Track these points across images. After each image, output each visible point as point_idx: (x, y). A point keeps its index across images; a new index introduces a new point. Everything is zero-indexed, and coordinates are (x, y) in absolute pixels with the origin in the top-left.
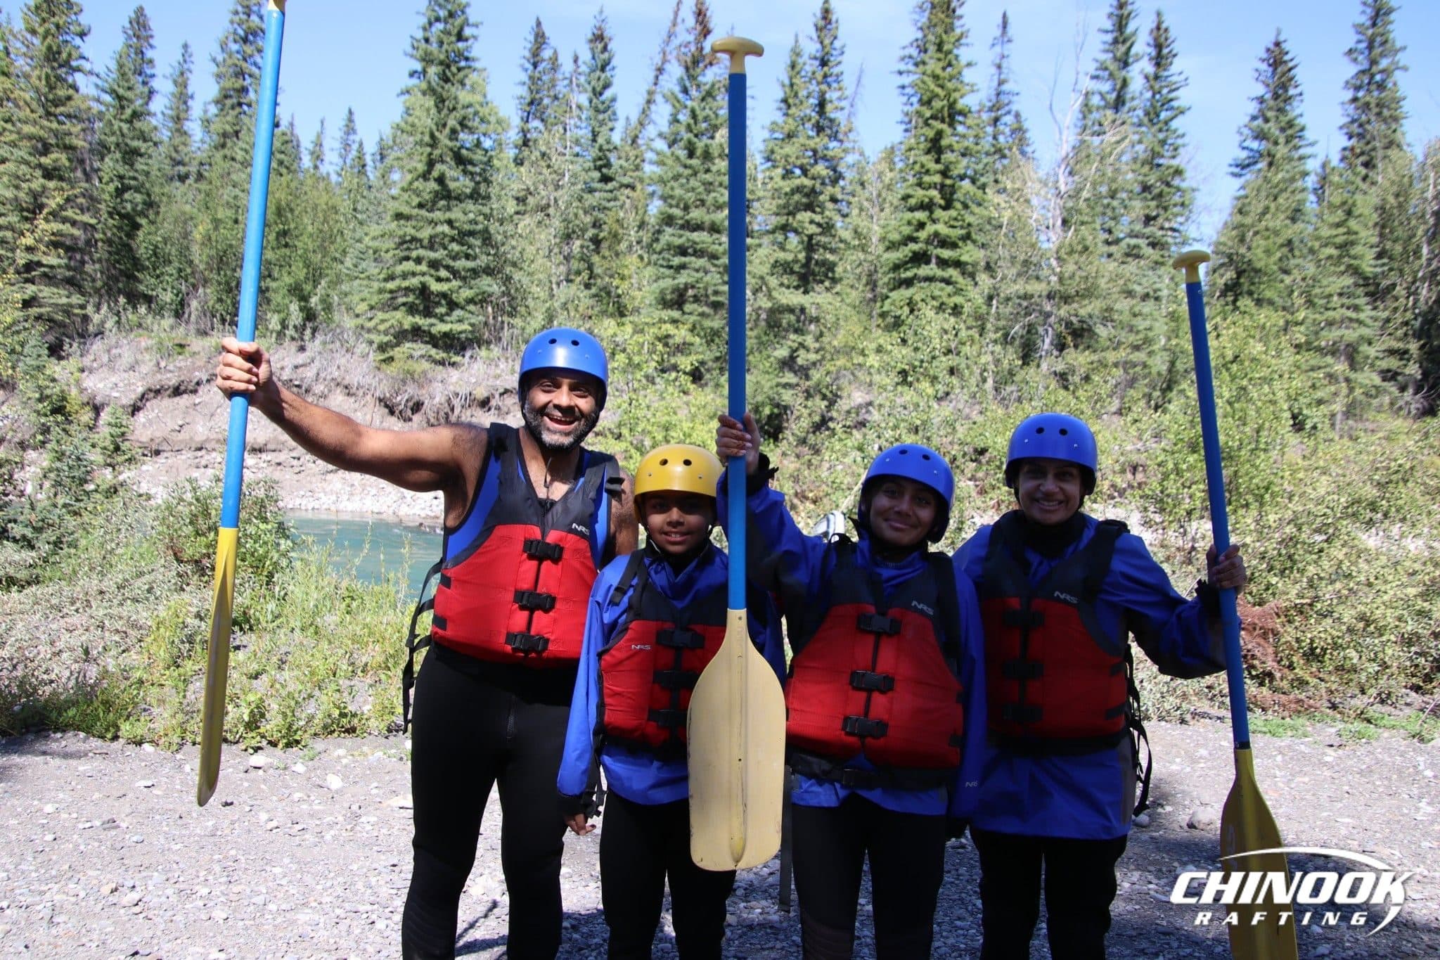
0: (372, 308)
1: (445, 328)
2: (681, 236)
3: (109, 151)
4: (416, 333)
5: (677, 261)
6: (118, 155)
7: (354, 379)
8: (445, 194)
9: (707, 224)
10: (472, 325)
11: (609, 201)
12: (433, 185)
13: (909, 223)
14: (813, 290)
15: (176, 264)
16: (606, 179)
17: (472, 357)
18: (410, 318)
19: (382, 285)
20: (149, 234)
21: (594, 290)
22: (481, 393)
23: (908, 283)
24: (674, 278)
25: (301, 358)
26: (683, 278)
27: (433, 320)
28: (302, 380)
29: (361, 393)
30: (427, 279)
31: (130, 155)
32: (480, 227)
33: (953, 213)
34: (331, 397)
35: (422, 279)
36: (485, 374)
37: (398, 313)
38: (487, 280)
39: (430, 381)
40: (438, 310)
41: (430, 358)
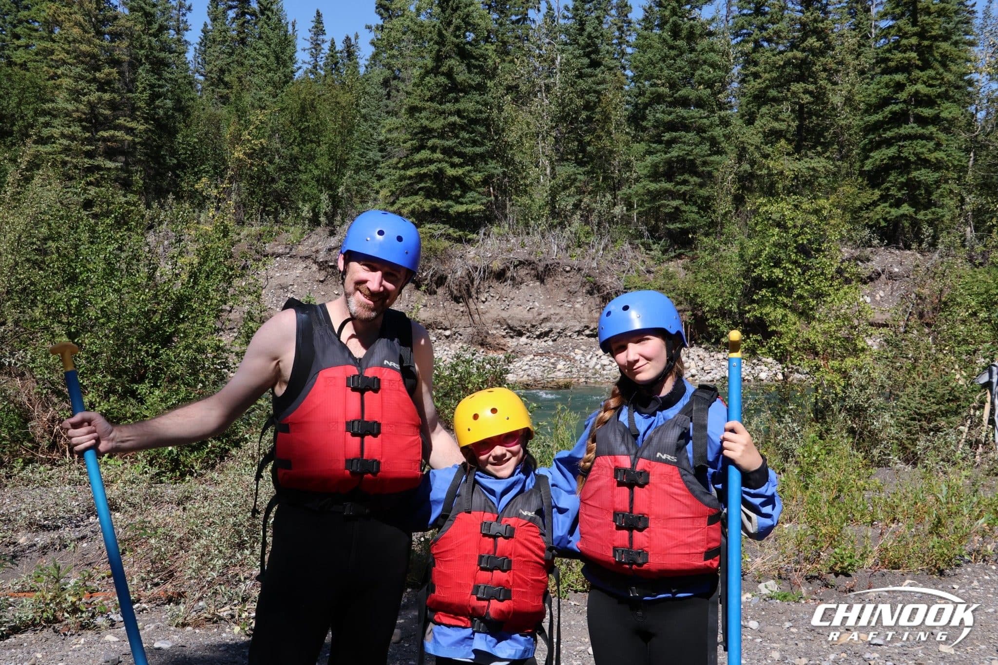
0: (393, 193)
1: (461, 208)
2: (670, 113)
3: (141, 65)
4: (435, 215)
5: (667, 136)
6: (148, 66)
8: (455, 88)
9: (694, 100)
10: (482, 204)
11: (598, 84)
12: (442, 79)
13: (887, 86)
14: (806, 156)
15: (212, 162)
16: (595, 64)
17: (485, 234)
18: (429, 201)
19: (402, 172)
20: (187, 136)
21: (588, 168)
22: (497, 265)
23: (889, 143)
24: (666, 153)
25: (333, 242)
26: (675, 152)
27: (450, 203)
30: (445, 165)
31: (158, 66)
32: (484, 115)
33: (932, 73)
35: (440, 166)
36: (499, 248)
37: (418, 197)
38: (492, 164)
39: (451, 257)
40: (453, 193)
41: (448, 237)
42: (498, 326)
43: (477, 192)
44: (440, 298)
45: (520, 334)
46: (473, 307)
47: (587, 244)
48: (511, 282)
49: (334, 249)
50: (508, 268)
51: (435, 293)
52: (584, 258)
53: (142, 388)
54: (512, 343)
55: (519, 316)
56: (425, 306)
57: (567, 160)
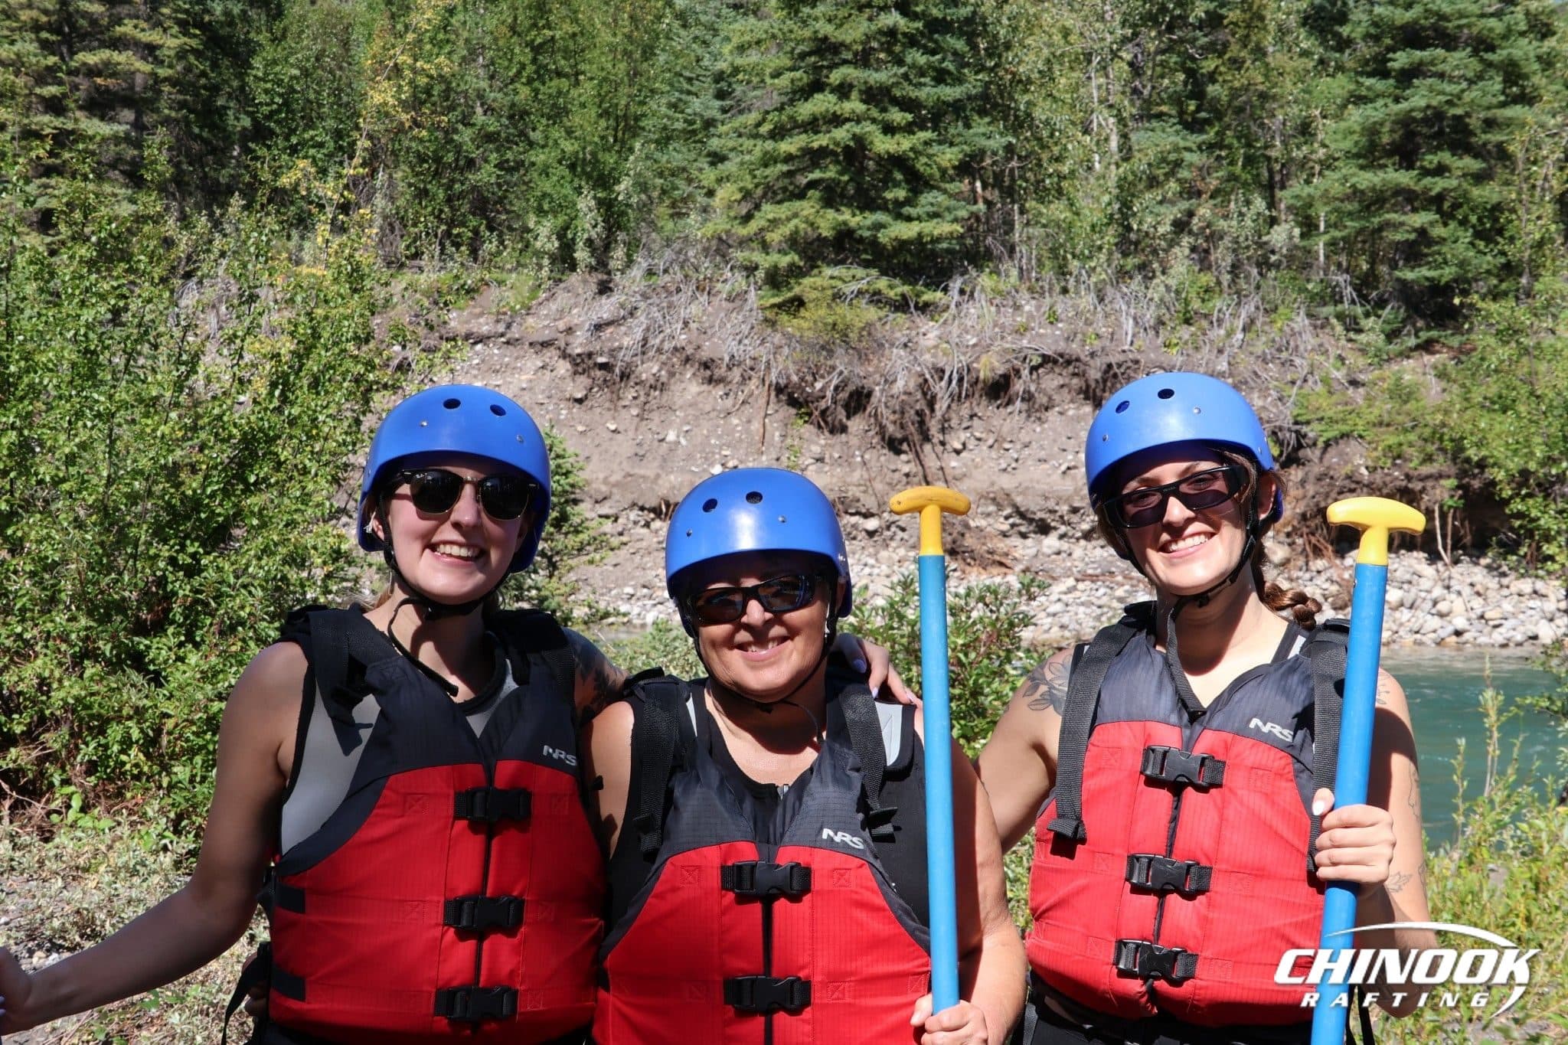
0: (747, 195)
1: (906, 231)
4: (845, 247)
5: (1401, 60)
7: (722, 346)
10: (957, 221)
15: (331, 123)
17: (962, 292)
18: (831, 214)
19: (769, 145)
20: (275, 62)
21: (1210, 135)
22: (989, 366)
24: (1397, 100)
25: (606, 308)
26: (1420, 98)
27: (880, 217)
28: (613, 352)
29: (736, 375)
30: (868, 127)
34: (676, 387)
35: (857, 130)
36: (995, 325)
37: (804, 203)
38: (981, 125)
39: (881, 346)
40: (889, 195)
41: (876, 298)
42: (992, 508)
43: (945, 191)
44: (854, 441)
45: (1044, 529)
46: (931, 462)
47: (1206, 316)
48: (1025, 406)
49: (609, 323)
50: (1017, 372)
51: (844, 429)
52: (1197, 349)
53: (160, 648)
54: (1025, 549)
55: (1042, 487)
56: (820, 460)
57: (1160, 116)
